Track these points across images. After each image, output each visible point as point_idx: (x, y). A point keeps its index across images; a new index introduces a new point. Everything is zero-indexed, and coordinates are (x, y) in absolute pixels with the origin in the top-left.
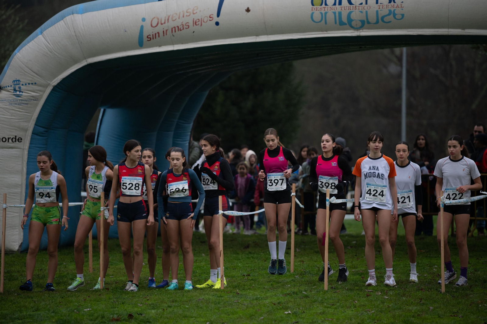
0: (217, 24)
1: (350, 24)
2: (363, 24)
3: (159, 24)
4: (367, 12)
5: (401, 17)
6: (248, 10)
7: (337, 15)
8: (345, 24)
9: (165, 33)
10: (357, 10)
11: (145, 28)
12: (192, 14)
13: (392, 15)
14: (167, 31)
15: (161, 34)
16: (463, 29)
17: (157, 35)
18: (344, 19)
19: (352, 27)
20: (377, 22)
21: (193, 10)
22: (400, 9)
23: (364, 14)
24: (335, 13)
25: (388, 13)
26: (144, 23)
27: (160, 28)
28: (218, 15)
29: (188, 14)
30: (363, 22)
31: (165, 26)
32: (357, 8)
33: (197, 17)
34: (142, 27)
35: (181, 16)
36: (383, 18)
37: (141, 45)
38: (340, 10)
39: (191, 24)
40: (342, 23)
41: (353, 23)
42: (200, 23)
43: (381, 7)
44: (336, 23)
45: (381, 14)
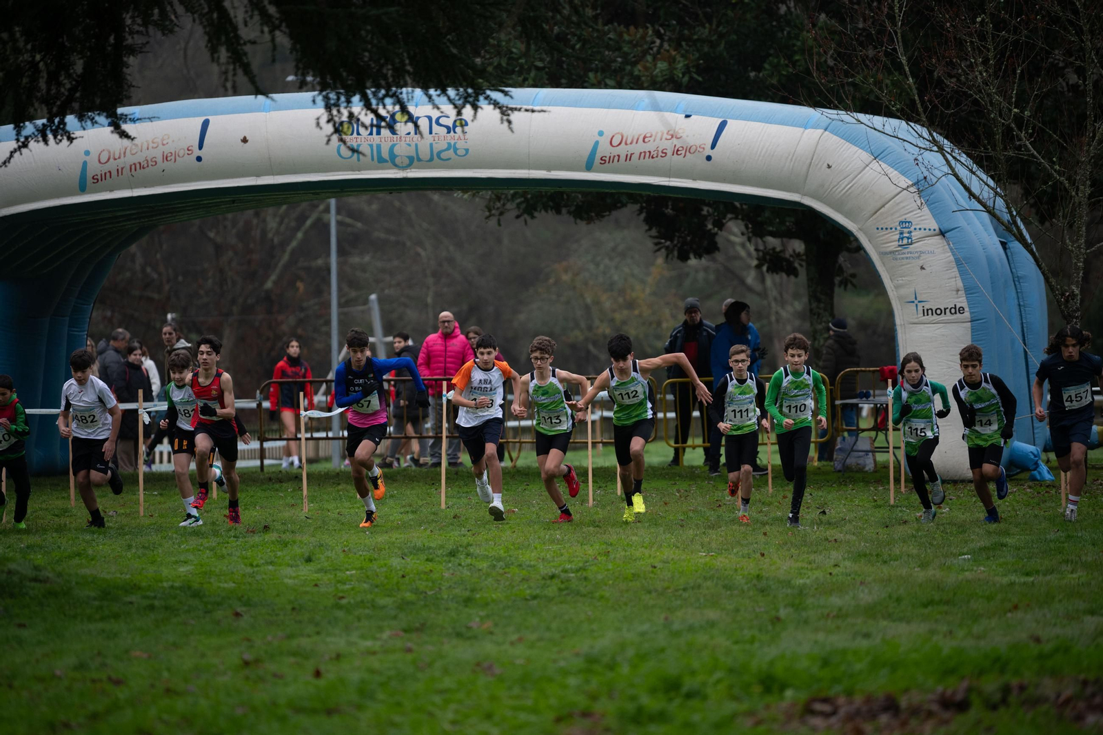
0: (199, 159)
1: (393, 161)
2: (412, 162)
3: (111, 160)
4: (416, 145)
5: (464, 152)
6: (245, 140)
7: (375, 148)
8: (386, 161)
9: (119, 172)
10: (403, 143)
11: (89, 166)
12: (161, 146)
13: (452, 150)
14: (122, 169)
15: (114, 173)
16: (549, 170)
17: (108, 175)
18: (385, 155)
19: (396, 166)
20: (431, 159)
21: (163, 140)
22: (463, 142)
23: (413, 147)
24: (371, 146)
25: (446, 146)
26: (87, 159)
27: (112, 166)
28: (201, 147)
29: (155, 145)
30: (411, 159)
31: (121, 163)
32: (403, 139)
33: (167, 150)
34: (85, 163)
35: (145, 147)
36: (439, 154)
37: (83, 189)
38: (378, 142)
39: (159, 159)
40: (381, 160)
41: (398, 161)
42: (173, 158)
43: (436, 139)
44: (373, 159)
45: (437, 148)
